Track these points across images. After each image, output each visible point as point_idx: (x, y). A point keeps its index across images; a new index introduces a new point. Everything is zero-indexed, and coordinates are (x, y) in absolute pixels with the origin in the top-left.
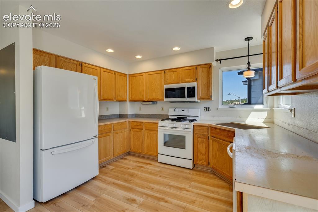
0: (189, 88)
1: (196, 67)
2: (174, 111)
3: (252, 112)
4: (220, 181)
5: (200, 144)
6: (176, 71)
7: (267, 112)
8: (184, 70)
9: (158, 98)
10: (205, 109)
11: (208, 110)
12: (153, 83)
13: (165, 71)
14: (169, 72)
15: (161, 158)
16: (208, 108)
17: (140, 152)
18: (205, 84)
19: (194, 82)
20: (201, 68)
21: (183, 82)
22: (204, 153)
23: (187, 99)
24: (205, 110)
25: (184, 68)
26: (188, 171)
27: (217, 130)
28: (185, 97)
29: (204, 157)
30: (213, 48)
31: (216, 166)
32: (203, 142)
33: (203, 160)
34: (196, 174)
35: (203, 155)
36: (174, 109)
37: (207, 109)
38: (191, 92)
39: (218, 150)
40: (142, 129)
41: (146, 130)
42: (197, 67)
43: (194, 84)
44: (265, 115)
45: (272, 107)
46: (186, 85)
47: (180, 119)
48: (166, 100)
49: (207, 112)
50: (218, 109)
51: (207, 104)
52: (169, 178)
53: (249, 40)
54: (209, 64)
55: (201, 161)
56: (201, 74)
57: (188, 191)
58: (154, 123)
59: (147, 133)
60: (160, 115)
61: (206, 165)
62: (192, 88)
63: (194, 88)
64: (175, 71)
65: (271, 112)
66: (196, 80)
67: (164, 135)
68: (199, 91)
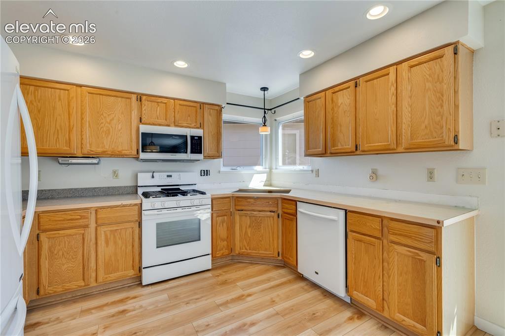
0: (192, 137)
2: (153, 177)
3: (255, 175)
4: (251, 267)
5: (220, 226)
6: (165, 103)
7: (266, 174)
8: (180, 105)
9: (119, 150)
10: (203, 172)
11: (207, 173)
12: (105, 115)
13: (140, 97)
14: (148, 101)
15: (148, 276)
16: (207, 171)
17: (81, 286)
18: (214, 134)
19: (198, 128)
20: (208, 109)
22: (225, 237)
23: (189, 156)
24: (203, 174)
25: (181, 102)
26: (209, 274)
27: (249, 200)
28: (186, 152)
29: (225, 243)
30: (225, 84)
31: (246, 249)
32: (223, 222)
33: (224, 249)
34: (224, 272)
35: (223, 240)
36: (151, 174)
37: (205, 173)
38: (197, 145)
39: (250, 226)
40: (86, 226)
41: (98, 225)
42: (202, 105)
43: (198, 132)
44: (264, 177)
45: (271, 169)
46: (189, 132)
47: (171, 191)
48: (143, 156)
49: (205, 177)
50: (219, 172)
52: (202, 297)
53: (264, 91)
54: (218, 106)
55: (222, 252)
56: (209, 118)
57: (249, 295)
58: (124, 206)
59: (105, 232)
60: (109, 188)
61: (228, 254)
62: (197, 138)
63: (200, 138)
64: (161, 102)
65: (270, 174)
66: (201, 126)
67: (158, 225)
68: (207, 145)
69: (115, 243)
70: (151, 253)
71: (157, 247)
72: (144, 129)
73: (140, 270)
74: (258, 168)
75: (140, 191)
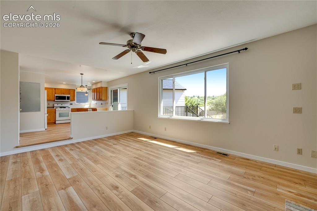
0: (67, 97)
1: (70, 90)
3: (86, 105)
8: (64, 90)
10: (70, 104)
13: (55, 89)
14: (57, 89)
15: (57, 122)
18: (73, 96)
21: (63, 94)
28: (66, 99)
30: (76, 85)
36: (57, 104)
37: (72, 104)
38: (68, 98)
43: (69, 95)
44: (89, 105)
45: (90, 103)
46: (66, 96)
48: (56, 100)
50: (75, 104)
51: (71, 102)
53: (86, 86)
54: (74, 89)
56: (72, 92)
63: (69, 97)
64: (60, 90)
65: (90, 104)
66: (69, 94)
67: (59, 113)
68: (71, 98)
69: (51, 116)
70: (58, 118)
71: (59, 117)
72: (56, 95)
73: (55, 121)
74: (87, 103)
75: (55, 108)
